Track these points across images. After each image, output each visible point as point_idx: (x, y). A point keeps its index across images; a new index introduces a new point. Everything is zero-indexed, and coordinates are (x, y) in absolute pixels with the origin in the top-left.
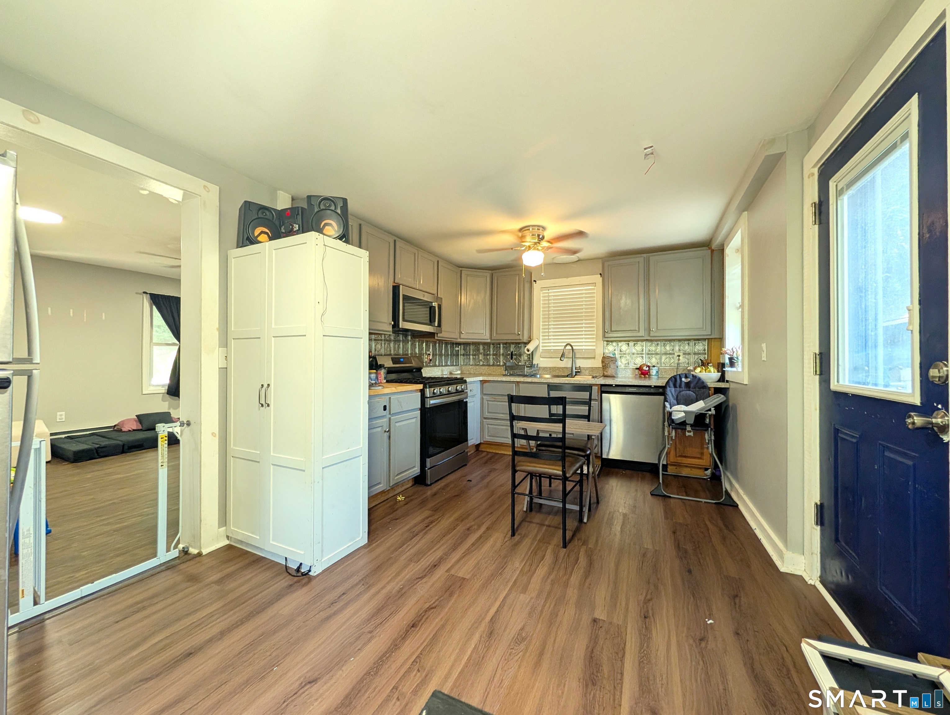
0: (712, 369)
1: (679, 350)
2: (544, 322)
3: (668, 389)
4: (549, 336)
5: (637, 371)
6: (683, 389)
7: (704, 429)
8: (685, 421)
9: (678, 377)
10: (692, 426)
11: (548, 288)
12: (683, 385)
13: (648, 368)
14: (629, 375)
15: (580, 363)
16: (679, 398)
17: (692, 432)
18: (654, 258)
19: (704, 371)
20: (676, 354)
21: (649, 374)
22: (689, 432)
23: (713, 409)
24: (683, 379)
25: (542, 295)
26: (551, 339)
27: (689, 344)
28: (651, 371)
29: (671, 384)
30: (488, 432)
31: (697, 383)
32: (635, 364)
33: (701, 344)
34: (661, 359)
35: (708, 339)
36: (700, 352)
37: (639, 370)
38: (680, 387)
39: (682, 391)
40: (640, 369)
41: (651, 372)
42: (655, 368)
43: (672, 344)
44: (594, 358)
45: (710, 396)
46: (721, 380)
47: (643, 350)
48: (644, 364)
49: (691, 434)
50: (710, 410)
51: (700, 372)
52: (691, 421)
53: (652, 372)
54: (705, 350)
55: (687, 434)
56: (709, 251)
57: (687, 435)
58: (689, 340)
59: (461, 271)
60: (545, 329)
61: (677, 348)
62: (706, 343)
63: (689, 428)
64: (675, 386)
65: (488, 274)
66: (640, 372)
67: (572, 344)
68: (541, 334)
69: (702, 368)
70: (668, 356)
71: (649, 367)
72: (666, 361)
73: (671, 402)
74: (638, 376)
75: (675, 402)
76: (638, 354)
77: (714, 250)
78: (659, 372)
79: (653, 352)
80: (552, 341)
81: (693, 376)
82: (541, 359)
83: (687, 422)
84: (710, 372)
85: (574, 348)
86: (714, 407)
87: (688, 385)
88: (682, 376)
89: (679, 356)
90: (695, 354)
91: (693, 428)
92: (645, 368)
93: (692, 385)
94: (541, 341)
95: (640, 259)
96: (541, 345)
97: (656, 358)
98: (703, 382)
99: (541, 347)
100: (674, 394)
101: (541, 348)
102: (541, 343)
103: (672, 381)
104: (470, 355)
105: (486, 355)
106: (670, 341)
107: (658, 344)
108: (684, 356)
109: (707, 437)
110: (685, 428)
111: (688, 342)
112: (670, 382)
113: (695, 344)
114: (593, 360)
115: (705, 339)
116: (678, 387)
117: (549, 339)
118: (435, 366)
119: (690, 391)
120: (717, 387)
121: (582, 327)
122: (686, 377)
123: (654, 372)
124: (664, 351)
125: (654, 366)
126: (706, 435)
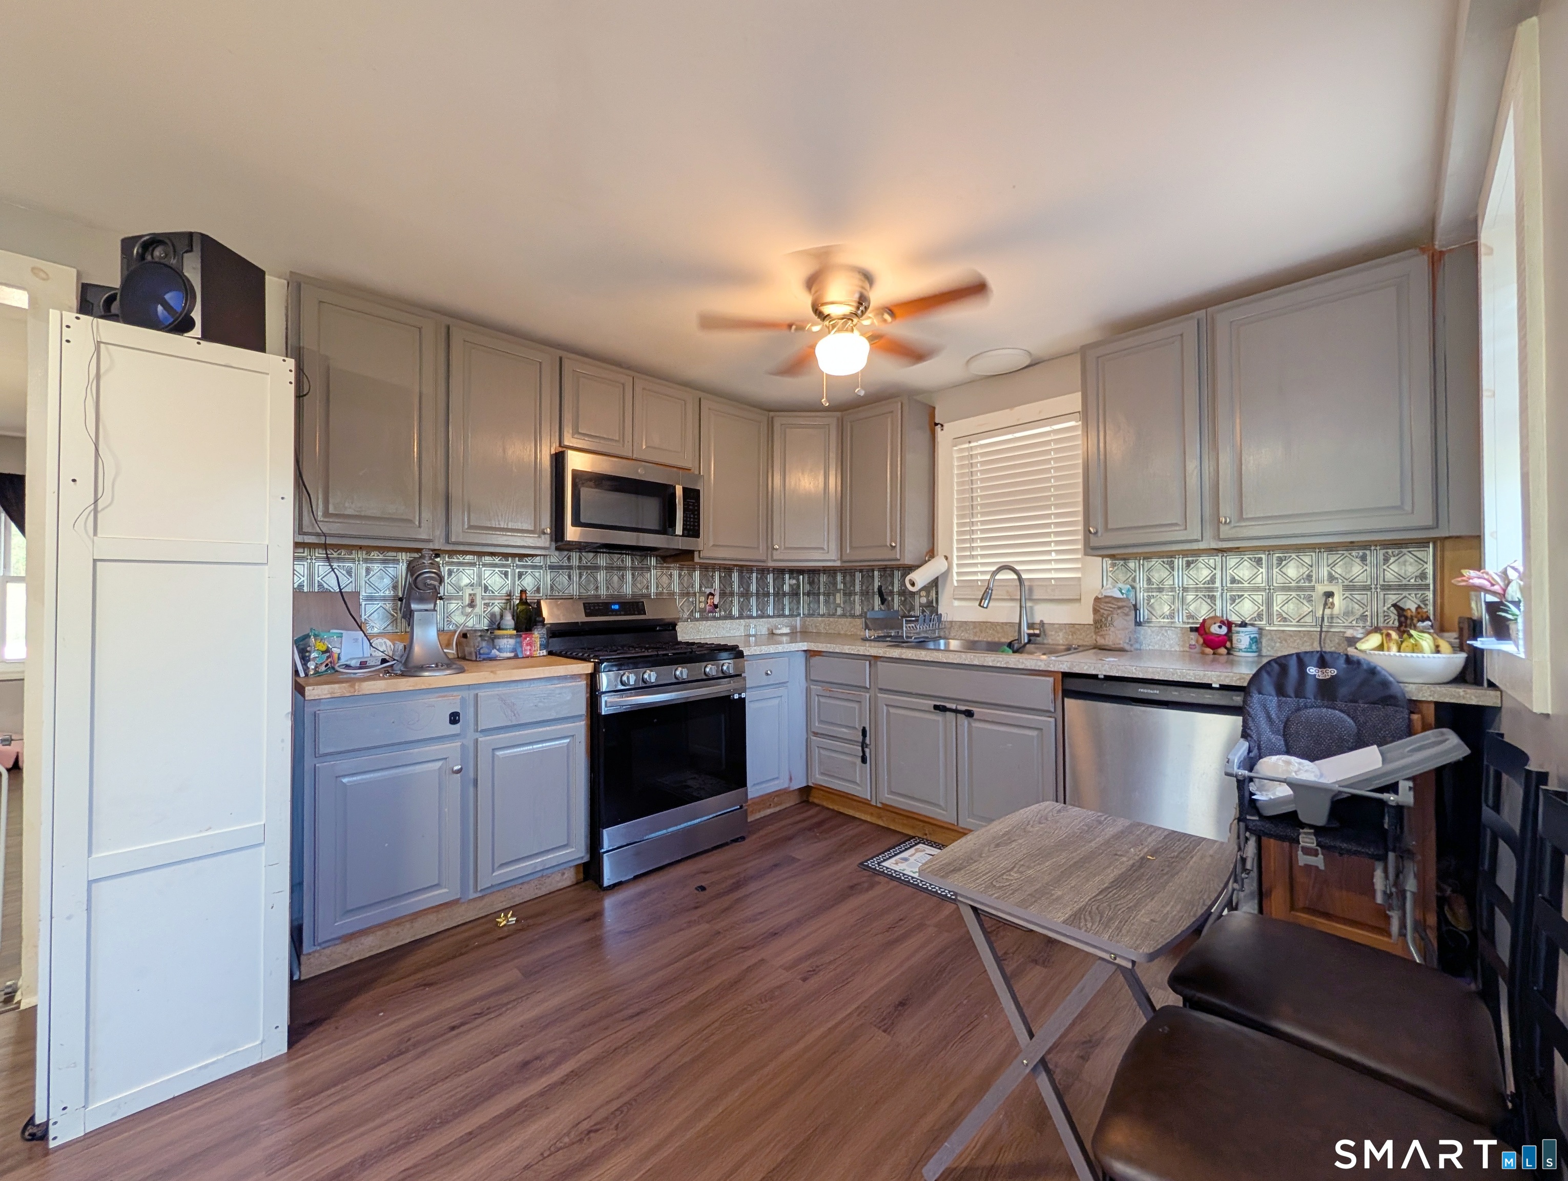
0: (1426, 641)
1: (1331, 578)
2: (960, 517)
3: (1256, 697)
4: (972, 548)
5: (1194, 635)
6: (1311, 700)
7: (1371, 851)
8: (1294, 813)
9: (1293, 664)
10: (1318, 831)
11: (970, 437)
12: (1310, 688)
13: (1224, 630)
14: (1170, 645)
15: (1044, 613)
16: (1293, 729)
17: (1321, 856)
18: (1224, 317)
19: (1394, 648)
20: (1321, 589)
21: (1228, 644)
22: (1307, 851)
23: (1404, 786)
24: (1312, 670)
25: (956, 455)
26: (977, 555)
27: (1363, 559)
28: (1235, 638)
29: (1268, 683)
30: (820, 763)
31: (1364, 683)
32: (1190, 616)
33: (1409, 558)
34: (1269, 603)
35: (1435, 540)
36: (1404, 582)
37: (1201, 635)
38: (1300, 692)
39: (1306, 707)
40: (1201, 630)
41: (1234, 641)
42: (1249, 628)
43: (1307, 559)
44: (1079, 600)
45: (1410, 732)
46: (1470, 677)
47: (1213, 580)
48: (1215, 617)
49: (1318, 861)
50: (1393, 788)
51: (1381, 647)
52: (1319, 816)
53: (1240, 641)
54: (1423, 576)
55: (1303, 859)
56: (1424, 259)
57: (1301, 863)
58: (1366, 546)
59: (772, 418)
60: (964, 533)
61: (1324, 572)
62: (1429, 554)
63: (1307, 840)
64: (1280, 691)
65: (832, 420)
66: (1201, 641)
67: (1017, 568)
68: (955, 546)
69: (1388, 635)
70: (1294, 594)
71: (1229, 625)
72: (1285, 608)
73: (1264, 738)
74: (1198, 649)
75: (1278, 741)
76: (1197, 589)
77: (1441, 253)
78: (1264, 641)
79: (1246, 585)
80: (980, 560)
81: (1348, 660)
82: (956, 603)
83: (1303, 818)
84: (1416, 648)
85: (1024, 576)
86: (1413, 779)
87: (1327, 689)
88: (1306, 659)
89: (1330, 595)
90: (1387, 588)
91: (1327, 841)
92: (1215, 629)
93: (1343, 691)
94: (955, 561)
95: (1188, 326)
96: (955, 569)
97: (1253, 601)
98: (1385, 684)
99: (955, 575)
100: (1274, 716)
101: (955, 577)
102: (955, 566)
103: (1268, 673)
104: (819, 594)
105: (848, 594)
106: (1300, 549)
107: (1259, 561)
108: (1347, 594)
109: (1379, 881)
110: (1294, 835)
111: (1361, 553)
112: (1265, 676)
113: (1386, 560)
114: (1077, 605)
115: (1422, 543)
116: (1292, 695)
117: (972, 557)
118: (730, 617)
119: (1334, 708)
120: (1447, 700)
121: (1048, 525)
122: (1323, 662)
123: (1242, 639)
124: (1280, 579)
125: (1244, 625)
126: (1379, 875)
